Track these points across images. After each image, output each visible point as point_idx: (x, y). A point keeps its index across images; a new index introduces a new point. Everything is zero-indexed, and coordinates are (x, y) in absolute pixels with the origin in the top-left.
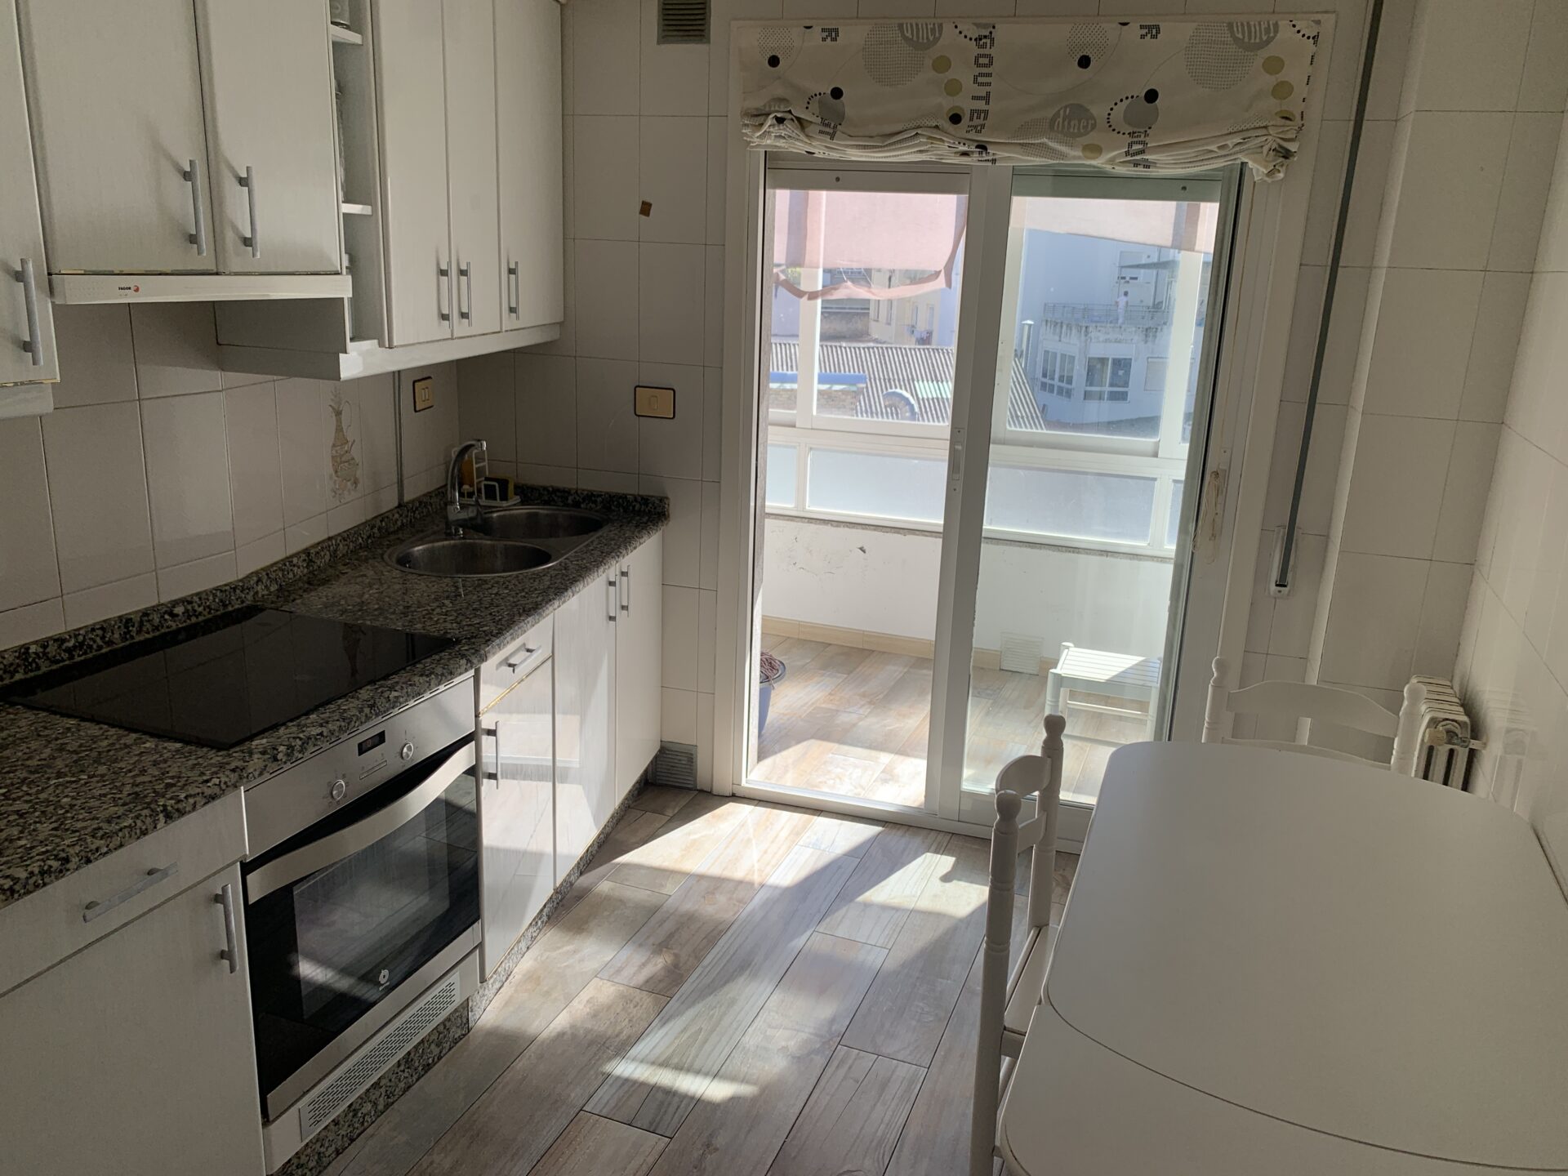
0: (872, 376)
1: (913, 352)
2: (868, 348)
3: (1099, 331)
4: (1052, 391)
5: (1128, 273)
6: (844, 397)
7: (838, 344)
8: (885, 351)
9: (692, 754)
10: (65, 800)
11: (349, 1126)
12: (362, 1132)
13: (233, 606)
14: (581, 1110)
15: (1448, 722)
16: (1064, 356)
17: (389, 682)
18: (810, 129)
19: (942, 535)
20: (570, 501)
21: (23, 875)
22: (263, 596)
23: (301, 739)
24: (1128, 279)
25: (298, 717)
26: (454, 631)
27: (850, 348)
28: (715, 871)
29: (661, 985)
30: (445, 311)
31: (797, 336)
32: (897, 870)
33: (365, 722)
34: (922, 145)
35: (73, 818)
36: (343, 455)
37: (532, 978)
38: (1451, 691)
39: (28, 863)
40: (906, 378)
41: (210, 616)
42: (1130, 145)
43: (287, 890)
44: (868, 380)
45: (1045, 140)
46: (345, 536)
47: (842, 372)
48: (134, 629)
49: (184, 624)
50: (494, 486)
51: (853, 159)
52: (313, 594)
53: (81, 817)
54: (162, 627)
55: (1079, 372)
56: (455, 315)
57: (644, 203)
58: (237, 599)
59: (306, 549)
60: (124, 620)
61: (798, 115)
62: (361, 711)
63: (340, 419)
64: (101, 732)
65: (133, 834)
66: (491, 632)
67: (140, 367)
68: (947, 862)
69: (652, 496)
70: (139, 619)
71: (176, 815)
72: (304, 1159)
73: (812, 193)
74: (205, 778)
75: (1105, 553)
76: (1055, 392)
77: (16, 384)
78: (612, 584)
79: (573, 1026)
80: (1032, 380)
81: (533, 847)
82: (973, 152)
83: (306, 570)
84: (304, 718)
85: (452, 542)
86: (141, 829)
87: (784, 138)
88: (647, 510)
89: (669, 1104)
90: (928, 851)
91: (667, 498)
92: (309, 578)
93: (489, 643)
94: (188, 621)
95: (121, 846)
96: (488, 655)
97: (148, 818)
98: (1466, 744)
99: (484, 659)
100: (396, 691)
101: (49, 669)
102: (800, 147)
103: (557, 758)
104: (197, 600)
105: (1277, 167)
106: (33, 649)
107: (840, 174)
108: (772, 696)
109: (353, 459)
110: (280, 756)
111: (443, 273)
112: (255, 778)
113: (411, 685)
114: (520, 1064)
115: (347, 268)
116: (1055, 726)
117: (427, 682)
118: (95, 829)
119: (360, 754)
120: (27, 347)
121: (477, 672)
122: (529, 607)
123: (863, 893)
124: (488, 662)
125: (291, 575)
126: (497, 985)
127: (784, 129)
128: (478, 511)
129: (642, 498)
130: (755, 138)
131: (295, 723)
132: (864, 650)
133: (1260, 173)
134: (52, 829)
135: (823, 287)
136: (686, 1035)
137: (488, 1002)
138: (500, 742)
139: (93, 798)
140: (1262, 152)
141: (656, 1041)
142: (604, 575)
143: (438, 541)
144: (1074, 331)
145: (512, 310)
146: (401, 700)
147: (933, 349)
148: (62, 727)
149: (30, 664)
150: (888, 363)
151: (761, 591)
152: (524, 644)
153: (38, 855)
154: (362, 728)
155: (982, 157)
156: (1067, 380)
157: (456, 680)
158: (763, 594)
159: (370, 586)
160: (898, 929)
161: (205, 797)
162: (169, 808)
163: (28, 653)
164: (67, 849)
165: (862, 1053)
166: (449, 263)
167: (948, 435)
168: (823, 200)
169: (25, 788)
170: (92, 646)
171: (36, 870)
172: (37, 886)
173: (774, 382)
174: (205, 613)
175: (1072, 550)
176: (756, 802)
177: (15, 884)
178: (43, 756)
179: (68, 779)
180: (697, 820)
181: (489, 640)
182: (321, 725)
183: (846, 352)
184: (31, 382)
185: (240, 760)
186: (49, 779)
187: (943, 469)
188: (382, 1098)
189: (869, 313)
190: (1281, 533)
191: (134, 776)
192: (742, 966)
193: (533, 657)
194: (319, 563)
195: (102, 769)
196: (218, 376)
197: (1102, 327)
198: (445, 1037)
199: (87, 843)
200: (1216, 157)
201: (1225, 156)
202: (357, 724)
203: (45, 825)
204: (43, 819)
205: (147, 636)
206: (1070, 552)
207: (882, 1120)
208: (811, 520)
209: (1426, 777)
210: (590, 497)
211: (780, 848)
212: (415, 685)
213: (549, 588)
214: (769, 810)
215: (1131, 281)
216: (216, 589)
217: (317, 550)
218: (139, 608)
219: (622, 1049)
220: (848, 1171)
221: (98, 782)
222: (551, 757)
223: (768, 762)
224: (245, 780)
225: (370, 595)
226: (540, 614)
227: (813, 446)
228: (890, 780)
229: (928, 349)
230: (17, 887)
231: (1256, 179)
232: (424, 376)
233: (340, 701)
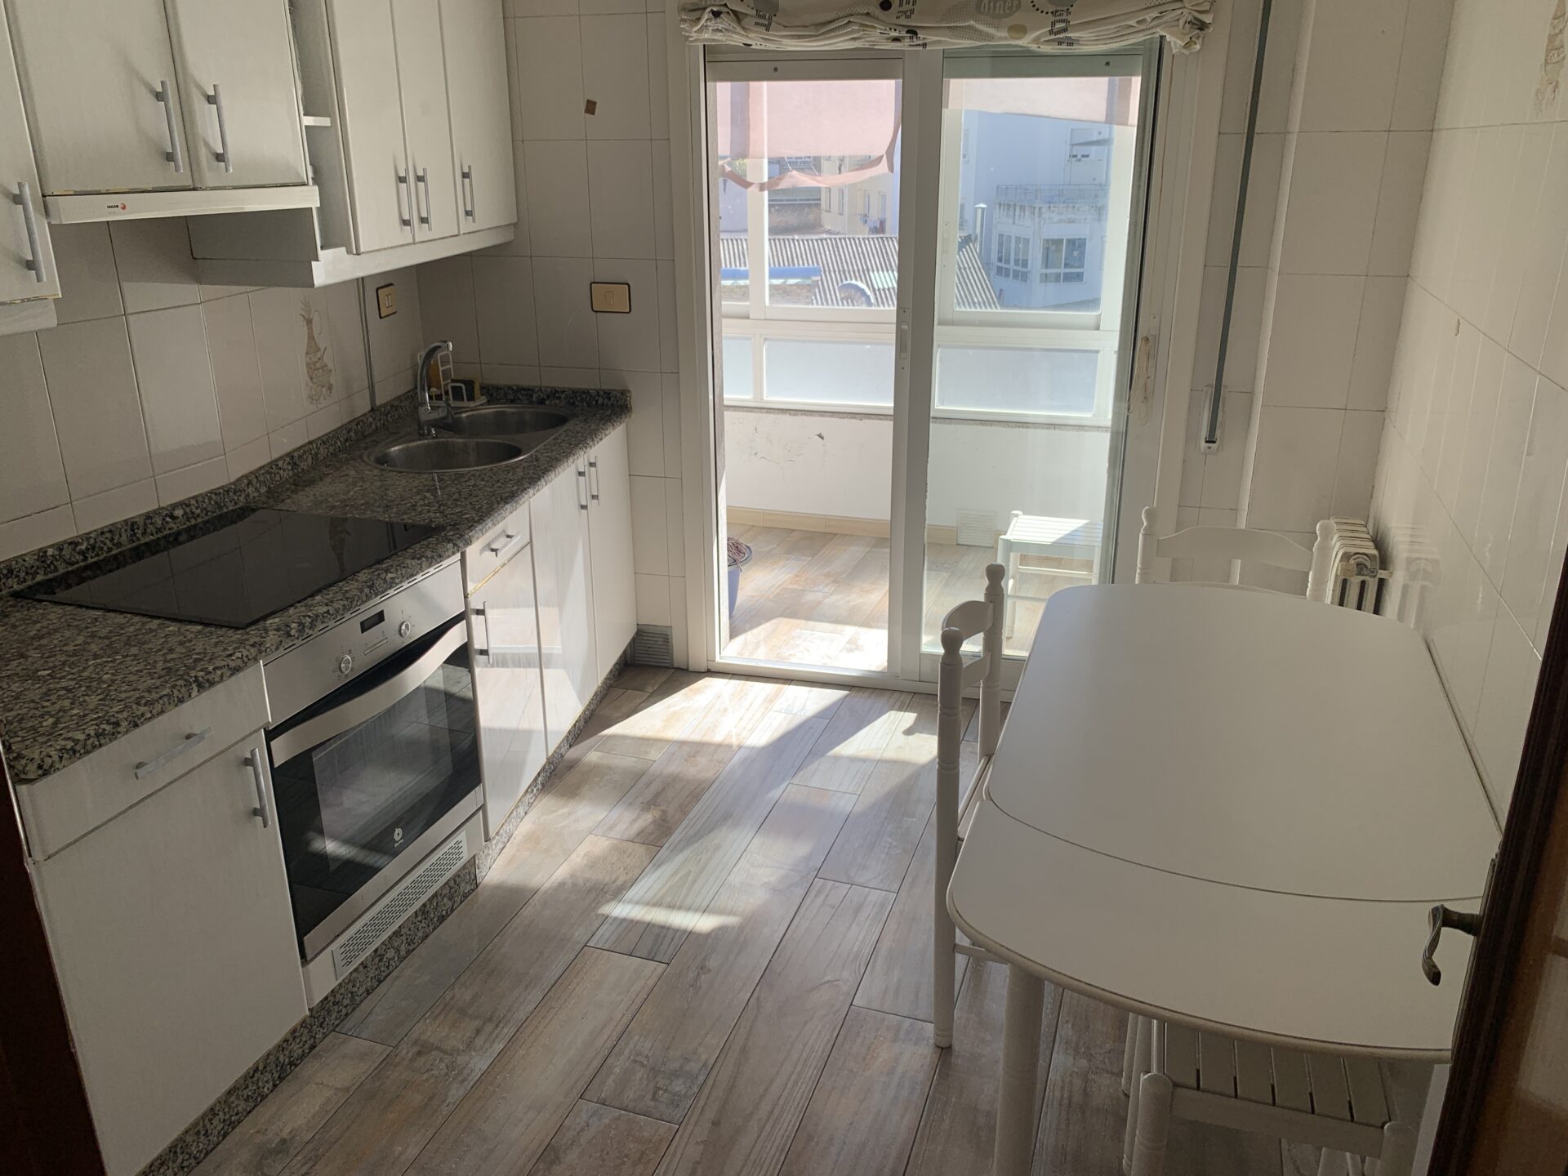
0: (827, 269)
1: (867, 242)
2: (821, 240)
3: (1053, 211)
4: (1007, 275)
5: (1079, 151)
6: (798, 291)
7: (790, 237)
8: (839, 242)
9: (667, 635)
10: (105, 676)
11: (376, 969)
12: (389, 975)
13: (227, 508)
14: (585, 946)
15: (1357, 556)
16: (1018, 239)
17: (384, 566)
18: (746, 22)
19: (892, 418)
20: (534, 399)
21: (82, 737)
22: (254, 497)
23: (309, 617)
24: (1079, 157)
25: (305, 599)
26: (439, 520)
27: (803, 241)
28: (696, 737)
29: (652, 837)
30: (406, 217)
31: (746, 231)
32: (865, 727)
33: (366, 601)
34: (855, 33)
35: (116, 690)
36: (317, 362)
37: (533, 839)
38: (1364, 529)
39: (84, 727)
40: (861, 269)
41: (207, 518)
42: (1053, 24)
43: (308, 754)
44: (822, 273)
45: (972, 23)
46: (324, 440)
47: (796, 265)
48: (140, 531)
49: (185, 526)
50: (461, 388)
51: (789, 49)
52: (301, 493)
53: (123, 689)
54: (165, 529)
55: (1036, 256)
56: (416, 221)
57: (588, 102)
58: (231, 501)
59: (290, 453)
60: (129, 523)
61: (734, 8)
62: (361, 591)
63: (311, 328)
64: (127, 619)
65: (172, 701)
66: (473, 519)
67: (125, 285)
68: (909, 718)
69: (614, 390)
70: (142, 522)
71: (207, 685)
72: (339, 997)
73: (753, 85)
74: (228, 653)
75: (1052, 426)
76: (1011, 276)
77: (23, 301)
78: (581, 474)
79: (572, 876)
80: (987, 265)
81: (524, 725)
82: (903, 37)
83: (291, 473)
84: (310, 599)
85: (426, 441)
86: (178, 697)
87: (721, 31)
88: (609, 403)
89: (665, 937)
90: (892, 710)
91: (629, 391)
92: (294, 480)
93: (472, 528)
94: (188, 523)
95: (162, 712)
96: (472, 539)
97: (183, 688)
98: (1374, 574)
99: (469, 542)
100: (391, 573)
101: (66, 570)
102: (737, 39)
103: (543, 646)
104: (195, 503)
105: (1193, 39)
106: (50, 552)
107: (777, 64)
108: (740, 581)
109: (326, 366)
110: (293, 632)
111: (402, 180)
112: (272, 652)
113: (404, 567)
114: (527, 912)
115: (312, 178)
116: (996, 574)
117: (419, 564)
118: (139, 698)
119: (363, 631)
120: (31, 265)
121: (463, 555)
122: (507, 494)
123: (834, 748)
124: (472, 546)
125: (278, 478)
126: (500, 846)
127: (721, 23)
128: (448, 411)
129: (605, 393)
130: (694, 33)
131: (302, 604)
132: (826, 533)
133: (1178, 45)
134: (100, 700)
135: (769, 178)
136: (679, 876)
137: (492, 861)
138: (489, 620)
139: (131, 673)
140: (1178, 26)
141: (651, 883)
142: (573, 466)
143: (413, 441)
144: (1027, 213)
145: (468, 213)
146: (397, 581)
147: (887, 238)
148: (90, 617)
149: (49, 566)
150: (842, 254)
151: (724, 476)
152: (504, 531)
153: (92, 720)
154: (363, 608)
155: (913, 42)
156: (1022, 264)
157: (445, 563)
158: (726, 478)
159: (354, 484)
160: (866, 778)
161: (230, 669)
162: (200, 679)
163: (46, 556)
164: (116, 715)
165: (837, 884)
166: (407, 170)
167: (894, 319)
168: (764, 92)
169: (67, 669)
170: (102, 548)
171: (92, 733)
172: (94, 747)
173: (727, 278)
174: (203, 515)
175: (1021, 425)
176: (730, 676)
177: (76, 745)
178: (77, 642)
179: (105, 659)
180: (675, 695)
181: (472, 526)
182: (327, 605)
183: (799, 245)
184: (36, 299)
185: (257, 637)
186: (87, 660)
187: (891, 352)
188: (403, 945)
189: (820, 204)
190: (1209, 392)
191: (164, 654)
192: (725, 818)
193: (514, 542)
194: (302, 465)
195: (134, 651)
196: (195, 289)
197: (1055, 207)
198: (456, 891)
199: (133, 710)
200: (1138, 32)
201: (1144, 30)
202: (359, 603)
203: (93, 697)
204: (90, 693)
205: (152, 537)
206: (1019, 427)
207: (857, 938)
208: (770, 410)
209: (1341, 604)
210: (555, 393)
211: (754, 715)
212: (408, 567)
213: (522, 478)
214: (743, 682)
215: (1083, 159)
216: (211, 492)
217: (300, 453)
218: (141, 512)
219: (617, 892)
220: (828, 982)
221: (132, 660)
222: (536, 646)
223: (740, 639)
224: (264, 654)
225: (356, 492)
226: (517, 502)
227: (768, 337)
228: (854, 649)
229: (882, 238)
230: (78, 748)
231: (1174, 51)
232: (386, 282)
233: (341, 584)
